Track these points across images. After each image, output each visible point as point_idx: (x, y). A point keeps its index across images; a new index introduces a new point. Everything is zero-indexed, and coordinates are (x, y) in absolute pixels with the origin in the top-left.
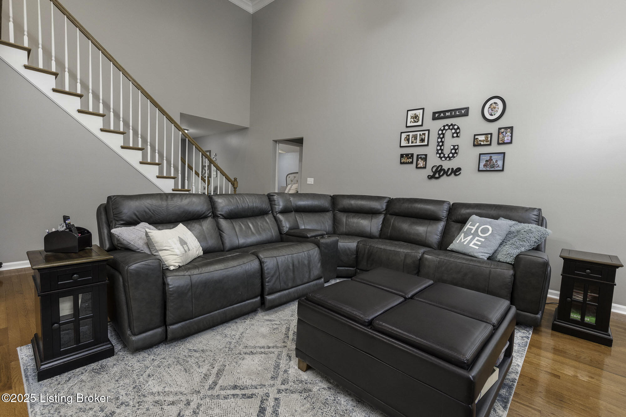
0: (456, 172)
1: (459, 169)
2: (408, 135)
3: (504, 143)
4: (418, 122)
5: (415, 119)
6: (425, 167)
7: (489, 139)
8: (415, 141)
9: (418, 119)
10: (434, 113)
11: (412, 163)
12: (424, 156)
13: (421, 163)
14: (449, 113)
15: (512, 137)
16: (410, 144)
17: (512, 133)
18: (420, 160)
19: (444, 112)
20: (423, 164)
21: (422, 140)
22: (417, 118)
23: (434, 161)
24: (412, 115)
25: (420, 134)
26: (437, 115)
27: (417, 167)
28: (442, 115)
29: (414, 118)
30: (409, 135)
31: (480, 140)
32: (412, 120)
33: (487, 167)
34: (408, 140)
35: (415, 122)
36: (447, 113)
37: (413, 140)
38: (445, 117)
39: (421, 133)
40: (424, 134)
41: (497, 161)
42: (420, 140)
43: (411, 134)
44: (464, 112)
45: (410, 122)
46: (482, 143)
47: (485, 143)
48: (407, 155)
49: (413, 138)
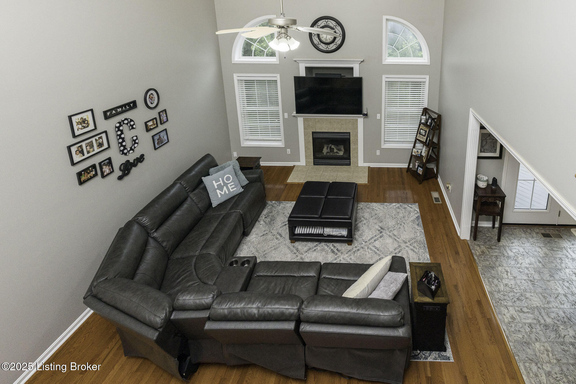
0: (141, 159)
1: (142, 156)
2: (79, 147)
3: (164, 122)
4: (88, 126)
5: (83, 125)
6: (112, 172)
7: (155, 122)
8: (92, 149)
9: (88, 123)
10: (105, 113)
11: (96, 175)
12: (107, 161)
13: (106, 170)
14: (120, 109)
15: (167, 116)
16: (86, 155)
17: (166, 114)
18: (104, 167)
19: (115, 109)
20: (110, 169)
21: (100, 145)
22: (86, 122)
23: (118, 160)
24: (77, 121)
25: (95, 139)
26: (108, 114)
27: (103, 176)
28: (114, 112)
29: (81, 124)
30: (81, 146)
31: (150, 126)
32: (80, 126)
33: (159, 144)
34: (82, 152)
35: (84, 127)
36: (118, 109)
37: (88, 150)
38: (118, 114)
39: (97, 138)
40: (101, 138)
41: (163, 137)
42: (98, 146)
43: (84, 144)
44: (132, 105)
45: (78, 129)
46: (152, 127)
47: (154, 126)
48: (86, 170)
49: (88, 147)
